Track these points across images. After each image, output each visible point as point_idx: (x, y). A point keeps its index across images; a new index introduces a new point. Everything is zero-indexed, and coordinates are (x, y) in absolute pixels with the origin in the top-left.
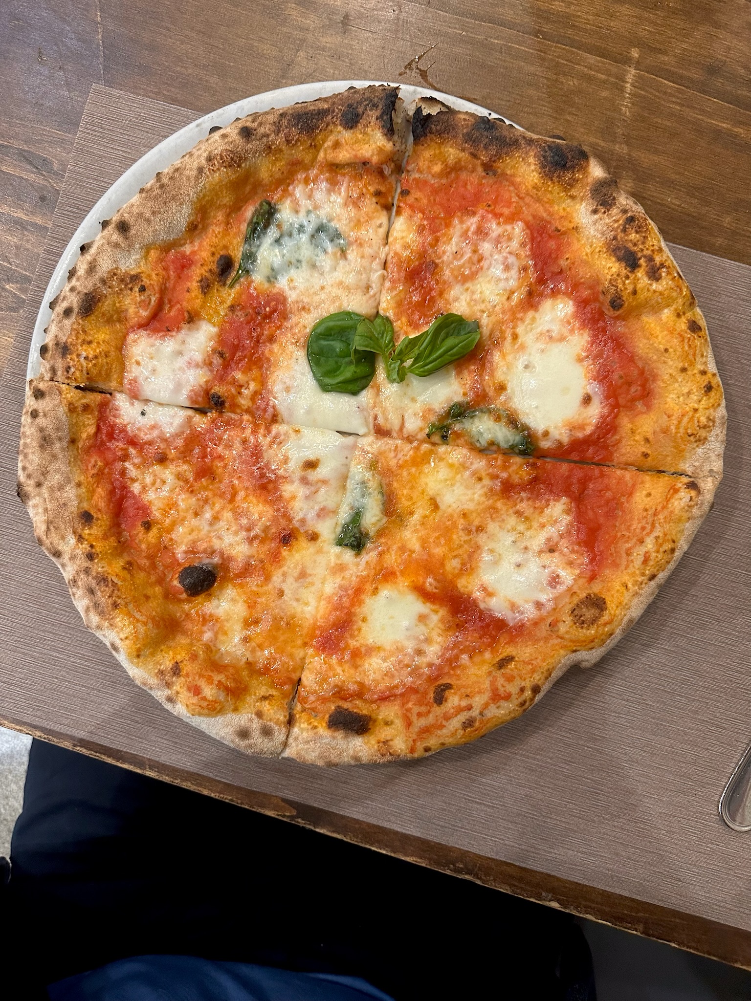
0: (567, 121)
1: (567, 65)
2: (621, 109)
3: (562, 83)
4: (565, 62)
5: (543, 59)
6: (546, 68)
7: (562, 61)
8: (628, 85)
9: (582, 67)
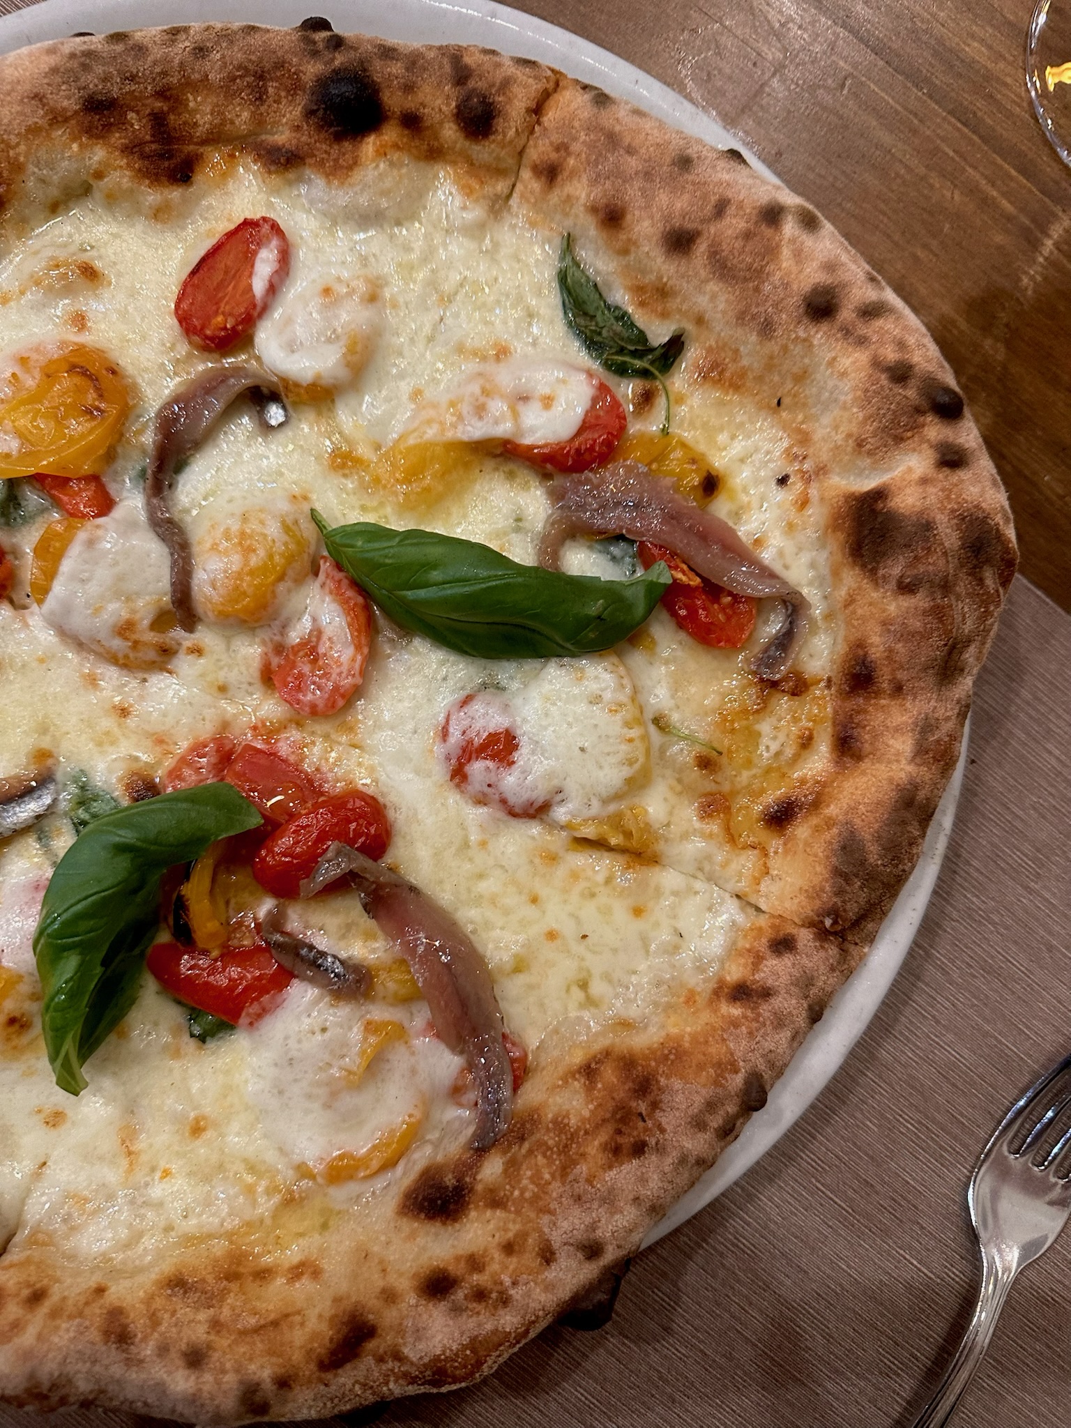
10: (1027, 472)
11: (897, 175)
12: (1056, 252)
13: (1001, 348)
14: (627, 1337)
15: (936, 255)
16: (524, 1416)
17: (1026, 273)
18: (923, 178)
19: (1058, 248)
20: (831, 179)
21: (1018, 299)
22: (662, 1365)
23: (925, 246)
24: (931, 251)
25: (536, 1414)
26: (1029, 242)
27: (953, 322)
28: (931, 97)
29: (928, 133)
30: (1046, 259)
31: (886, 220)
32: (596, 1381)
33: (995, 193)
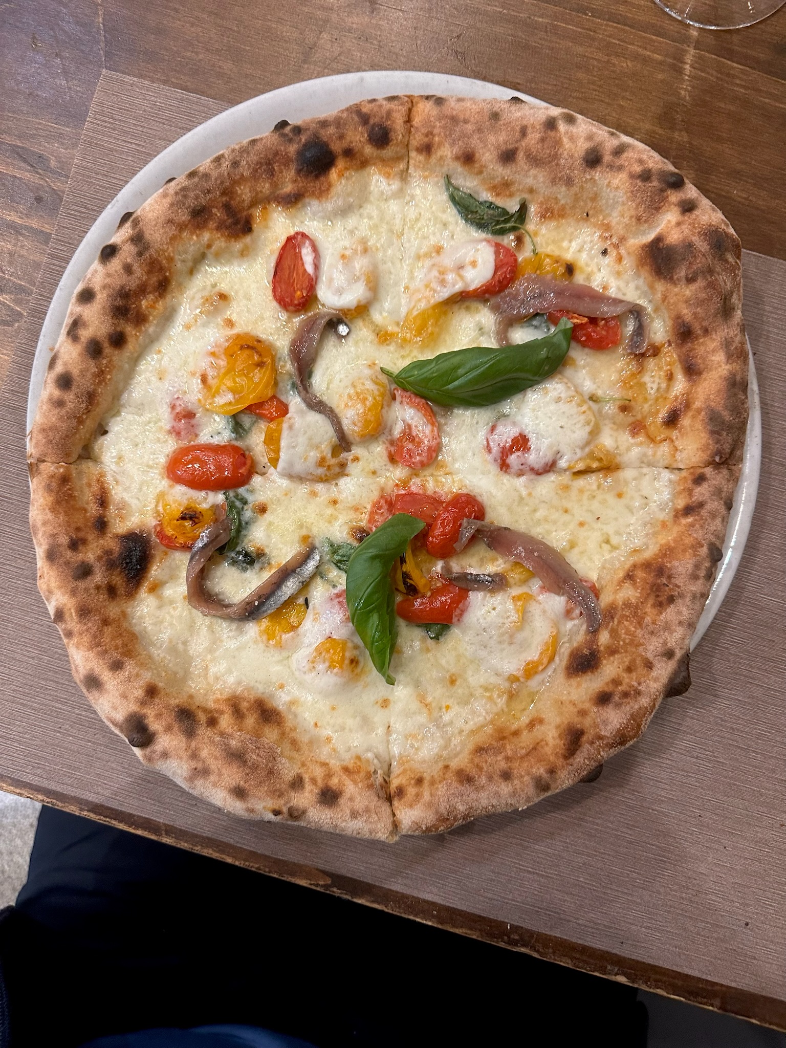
0: (621, 107)
1: (619, 45)
2: (680, 93)
3: (614, 65)
4: (617, 42)
5: (593, 39)
6: (597, 48)
7: (614, 41)
8: (687, 67)
9: (636, 48)
10: (723, 193)
11: (594, 67)
12: (693, 70)
13: (684, 133)
14: (697, 707)
15: (631, 100)
16: (662, 765)
17: (682, 88)
18: (608, 62)
19: (694, 68)
20: (560, 84)
21: (683, 104)
22: (721, 714)
23: (623, 98)
24: (628, 99)
25: (668, 762)
26: (677, 71)
27: (654, 132)
28: (593, 16)
29: (601, 36)
30: (689, 76)
31: (597, 93)
32: (691, 735)
33: (648, 53)
